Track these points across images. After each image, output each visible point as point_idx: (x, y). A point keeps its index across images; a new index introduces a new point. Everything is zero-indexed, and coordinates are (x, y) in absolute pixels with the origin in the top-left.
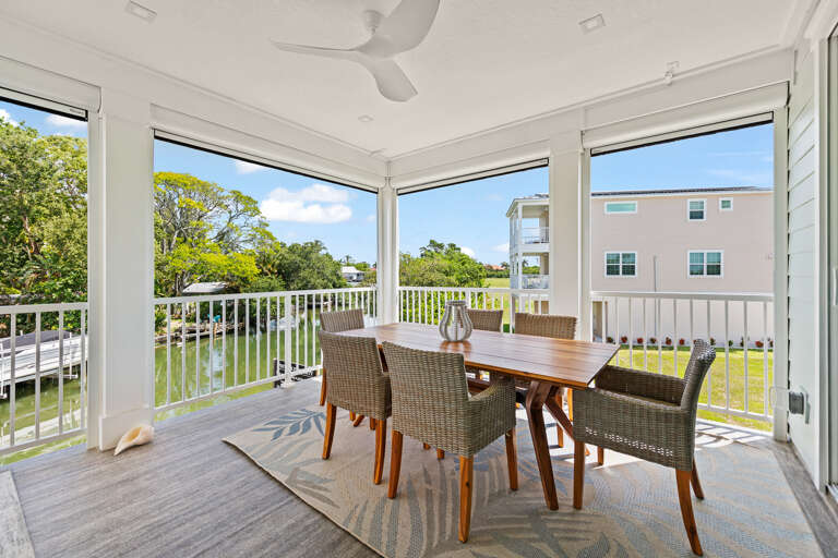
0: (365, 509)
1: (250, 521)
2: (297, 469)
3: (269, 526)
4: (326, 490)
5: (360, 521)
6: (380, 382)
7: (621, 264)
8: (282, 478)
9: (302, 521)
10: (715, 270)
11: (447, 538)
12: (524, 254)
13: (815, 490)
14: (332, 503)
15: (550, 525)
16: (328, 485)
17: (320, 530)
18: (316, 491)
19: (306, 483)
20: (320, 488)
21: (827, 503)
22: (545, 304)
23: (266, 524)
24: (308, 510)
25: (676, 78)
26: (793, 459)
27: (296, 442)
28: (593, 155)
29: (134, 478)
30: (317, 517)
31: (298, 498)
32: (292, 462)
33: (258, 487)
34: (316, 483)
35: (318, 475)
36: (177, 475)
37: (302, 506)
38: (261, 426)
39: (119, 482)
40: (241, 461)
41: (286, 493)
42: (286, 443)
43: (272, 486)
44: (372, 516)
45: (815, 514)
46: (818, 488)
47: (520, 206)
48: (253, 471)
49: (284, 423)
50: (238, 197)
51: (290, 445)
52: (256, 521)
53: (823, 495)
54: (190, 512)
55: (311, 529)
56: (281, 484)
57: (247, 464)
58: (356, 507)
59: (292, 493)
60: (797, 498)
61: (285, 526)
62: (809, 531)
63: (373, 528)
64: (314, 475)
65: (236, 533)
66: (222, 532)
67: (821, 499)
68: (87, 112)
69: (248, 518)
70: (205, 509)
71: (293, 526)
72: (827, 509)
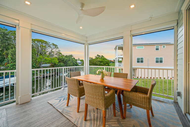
0: (79, 119)
1: (52, 122)
2: (64, 109)
3: (57, 123)
4: (70, 114)
5: (78, 122)
6: (78, 89)
7: (140, 60)
8: (61, 111)
9: (64, 122)
10: (161, 62)
11: (98, 126)
12: (118, 58)
13: (183, 114)
14: (72, 117)
15: (122, 123)
16: (71, 113)
17: (69, 124)
18: (68, 114)
19: (66, 112)
20: (69, 114)
21: (185, 117)
22: (122, 69)
23: (56, 122)
24: (66, 119)
25: (152, 19)
26: (178, 107)
27: (64, 102)
28: (133, 36)
29: (26, 111)
30: (68, 121)
31: (64, 116)
32: (63, 107)
33: (55, 113)
34: (68, 112)
35: (69, 110)
36: (36, 110)
37: (65, 118)
38: (56, 98)
39: (23, 112)
40: (51, 107)
41: (61, 115)
42: (62, 103)
43: (58, 113)
44: (81, 121)
45: (183, 120)
46: (183, 113)
47: (117, 47)
48: (54, 109)
49: (62, 98)
50: (54, 44)
51: (63, 103)
52: (54, 122)
53: (185, 115)
54: (39, 119)
55: (66, 124)
56: (60, 112)
57: (53, 108)
58: (77, 118)
59: (63, 115)
60: (179, 116)
61: (61, 123)
62: (181, 124)
63: (81, 123)
64: (68, 111)
65: (49, 125)
66: (46, 124)
67: (184, 116)
68: (16, 26)
69: (52, 121)
70: (42, 119)
71: (62, 123)
72: (185, 118)
